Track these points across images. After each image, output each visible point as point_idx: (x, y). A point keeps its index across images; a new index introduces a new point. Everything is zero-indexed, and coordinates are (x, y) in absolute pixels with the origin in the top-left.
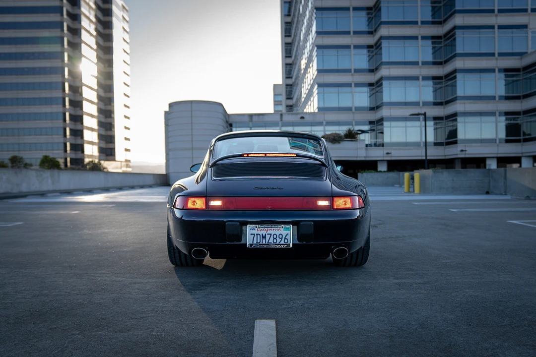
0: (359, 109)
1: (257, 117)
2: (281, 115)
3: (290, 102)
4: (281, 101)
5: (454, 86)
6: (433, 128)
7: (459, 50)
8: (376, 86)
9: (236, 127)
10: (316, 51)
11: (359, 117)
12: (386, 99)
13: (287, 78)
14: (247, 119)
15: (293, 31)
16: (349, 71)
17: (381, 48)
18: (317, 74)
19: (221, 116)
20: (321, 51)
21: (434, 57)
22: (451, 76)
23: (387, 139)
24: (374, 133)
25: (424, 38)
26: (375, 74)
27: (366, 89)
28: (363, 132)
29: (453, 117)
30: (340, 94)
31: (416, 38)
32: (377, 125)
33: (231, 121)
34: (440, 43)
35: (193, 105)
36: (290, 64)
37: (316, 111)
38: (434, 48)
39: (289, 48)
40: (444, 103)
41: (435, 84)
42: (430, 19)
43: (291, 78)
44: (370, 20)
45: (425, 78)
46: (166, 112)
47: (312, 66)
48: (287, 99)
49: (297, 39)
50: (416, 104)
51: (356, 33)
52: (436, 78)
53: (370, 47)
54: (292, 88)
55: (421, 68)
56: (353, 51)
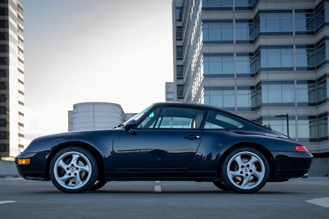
4: (173, 99)
5: (325, 89)
6: (308, 126)
10: (203, 58)
12: (264, 100)
13: (178, 78)
15: (184, 36)
16: (231, 76)
17: (260, 56)
18: (203, 79)
19: (119, 116)
20: (207, 58)
21: (308, 64)
22: (322, 80)
25: (298, 47)
26: (255, 79)
27: (248, 92)
29: (324, 116)
30: (224, 96)
31: (291, 47)
33: (127, 120)
34: (313, 51)
35: (95, 106)
36: (182, 66)
38: (308, 55)
39: (180, 50)
40: (317, 104)
41: (309, 87)
42: (304, 29)
43: (182, 78)
44: (251, 31)
45: (300, 82)
46: (69, 112)
47: (200, 70)
48: (178, 98)
49: (188, 43)
50: (292, 105)
51: (238, 42)
52: (309, 82)
53: (251, 54)
54: (183, 88)
55: (295, 73)
56: (236, 58)
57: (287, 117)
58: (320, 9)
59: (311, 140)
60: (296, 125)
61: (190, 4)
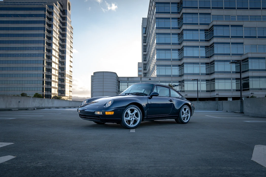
0: (174, 76)
1: (130, 78)
2: (141, 78)
3: (145, 72)
4: (141, 70)
5: (214, 67)
6: (206, 84)
7: (215, 52)
8: (181, 66)
9: (121, 83)
10: (156, 51)
11: (174, 79)
12: (185, 72)
13: (144, 61)
14: (126, 79)
15: (147, 40)
16: (170, 60)
17: (183, 51)
18: (156, 61)
19: (115, 78)
20: (158, 51)
21: (206, 55)
22: (213, 63)
23: (186, 89)
24: (181, 86)
25: (201, 47)
26: (181, 61)
27: (177, 68)
28: (176, 86)
29: (213, 80)
30: (166, 69)
31: (198, 47)
32: (182, 83)
33: (119, 80)
34: (208, 49)
35: (104, 73)
36: (146, 55)
37: (156, 76)
38: (206, 51)
39: (145, 47)
40: (210, 74)
41: (206, 66)
42: (204, 39)
43: (146, 61)
44: (179, 39)
45: (202, 63)
46: (92, 76)
47: (155, 57)
48: (144, 70)
49: (149, 44)
50: (198, 74)
51: (173, 44)
52: (206, 64)
53: (179, 50)
54: (146, 65)
55: (200, 59)
56: (172, 51)
57: (197, 80)
58: (211, 30)
59: (207, 91)
60: (200, 84)
61: (150, 26)
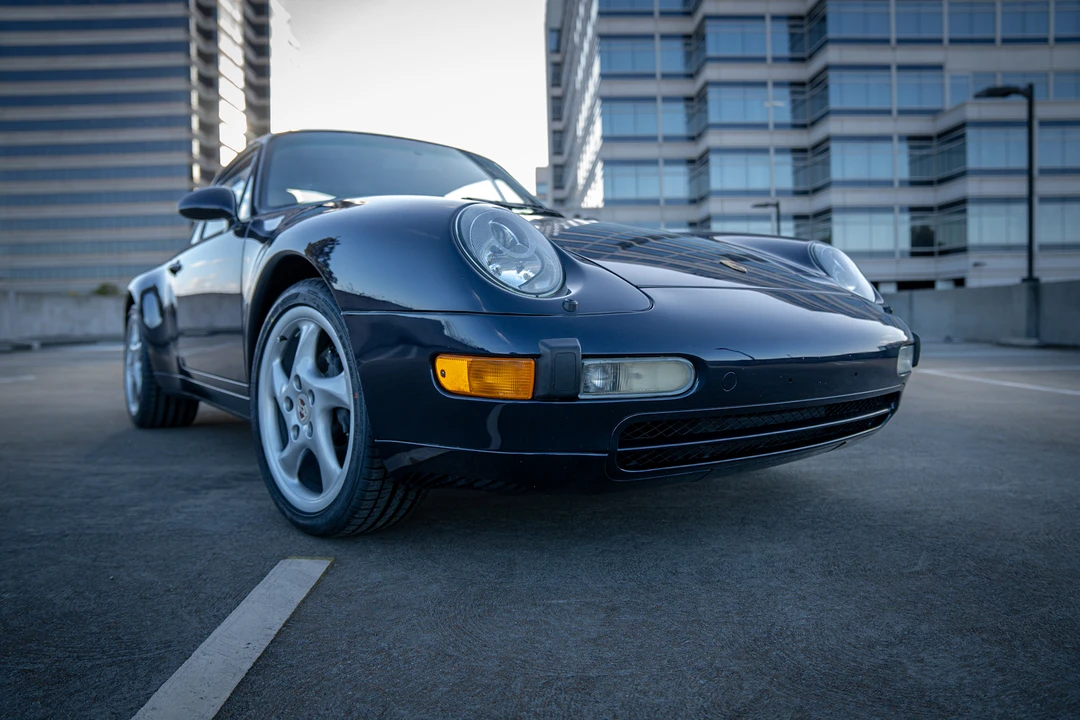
0: (670, 202)
3: (560, 194)
5: (827, 164)
7: (834, 104)
10: (600, 106)
11: (673, 214)
12: (715, 185)
13: (555, 154)
16: (652, 139)
17: (706, 102)
18: (602, 145)
20: (607, 105)
21: (794, 117)
22: (821, 148)
25: (776, 84)
26: (697, 144)
27: (682, 169)
29: (824, 214)
30: (639, 178)
31: (763, 84)
32: (701, 228)
34: (803, 93)
36: (561, 131)
37: (601, 205)
38: (793, 101)
39: (558, 104)
40: (811, 192)
41: (795, 159)
42: (786, 53)
43: (562, 153)
44: (688, 56)
45: (780, 151)
47: (594, 131)
50: (764, 194)
51: (665, 76)
53: (688, 99)
54: (563, 170)
55: (772, 133)
56: (660, 106)
58: (818, 15)
